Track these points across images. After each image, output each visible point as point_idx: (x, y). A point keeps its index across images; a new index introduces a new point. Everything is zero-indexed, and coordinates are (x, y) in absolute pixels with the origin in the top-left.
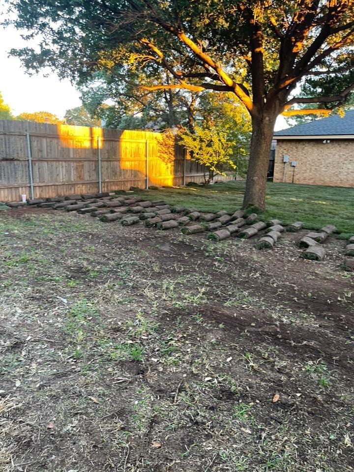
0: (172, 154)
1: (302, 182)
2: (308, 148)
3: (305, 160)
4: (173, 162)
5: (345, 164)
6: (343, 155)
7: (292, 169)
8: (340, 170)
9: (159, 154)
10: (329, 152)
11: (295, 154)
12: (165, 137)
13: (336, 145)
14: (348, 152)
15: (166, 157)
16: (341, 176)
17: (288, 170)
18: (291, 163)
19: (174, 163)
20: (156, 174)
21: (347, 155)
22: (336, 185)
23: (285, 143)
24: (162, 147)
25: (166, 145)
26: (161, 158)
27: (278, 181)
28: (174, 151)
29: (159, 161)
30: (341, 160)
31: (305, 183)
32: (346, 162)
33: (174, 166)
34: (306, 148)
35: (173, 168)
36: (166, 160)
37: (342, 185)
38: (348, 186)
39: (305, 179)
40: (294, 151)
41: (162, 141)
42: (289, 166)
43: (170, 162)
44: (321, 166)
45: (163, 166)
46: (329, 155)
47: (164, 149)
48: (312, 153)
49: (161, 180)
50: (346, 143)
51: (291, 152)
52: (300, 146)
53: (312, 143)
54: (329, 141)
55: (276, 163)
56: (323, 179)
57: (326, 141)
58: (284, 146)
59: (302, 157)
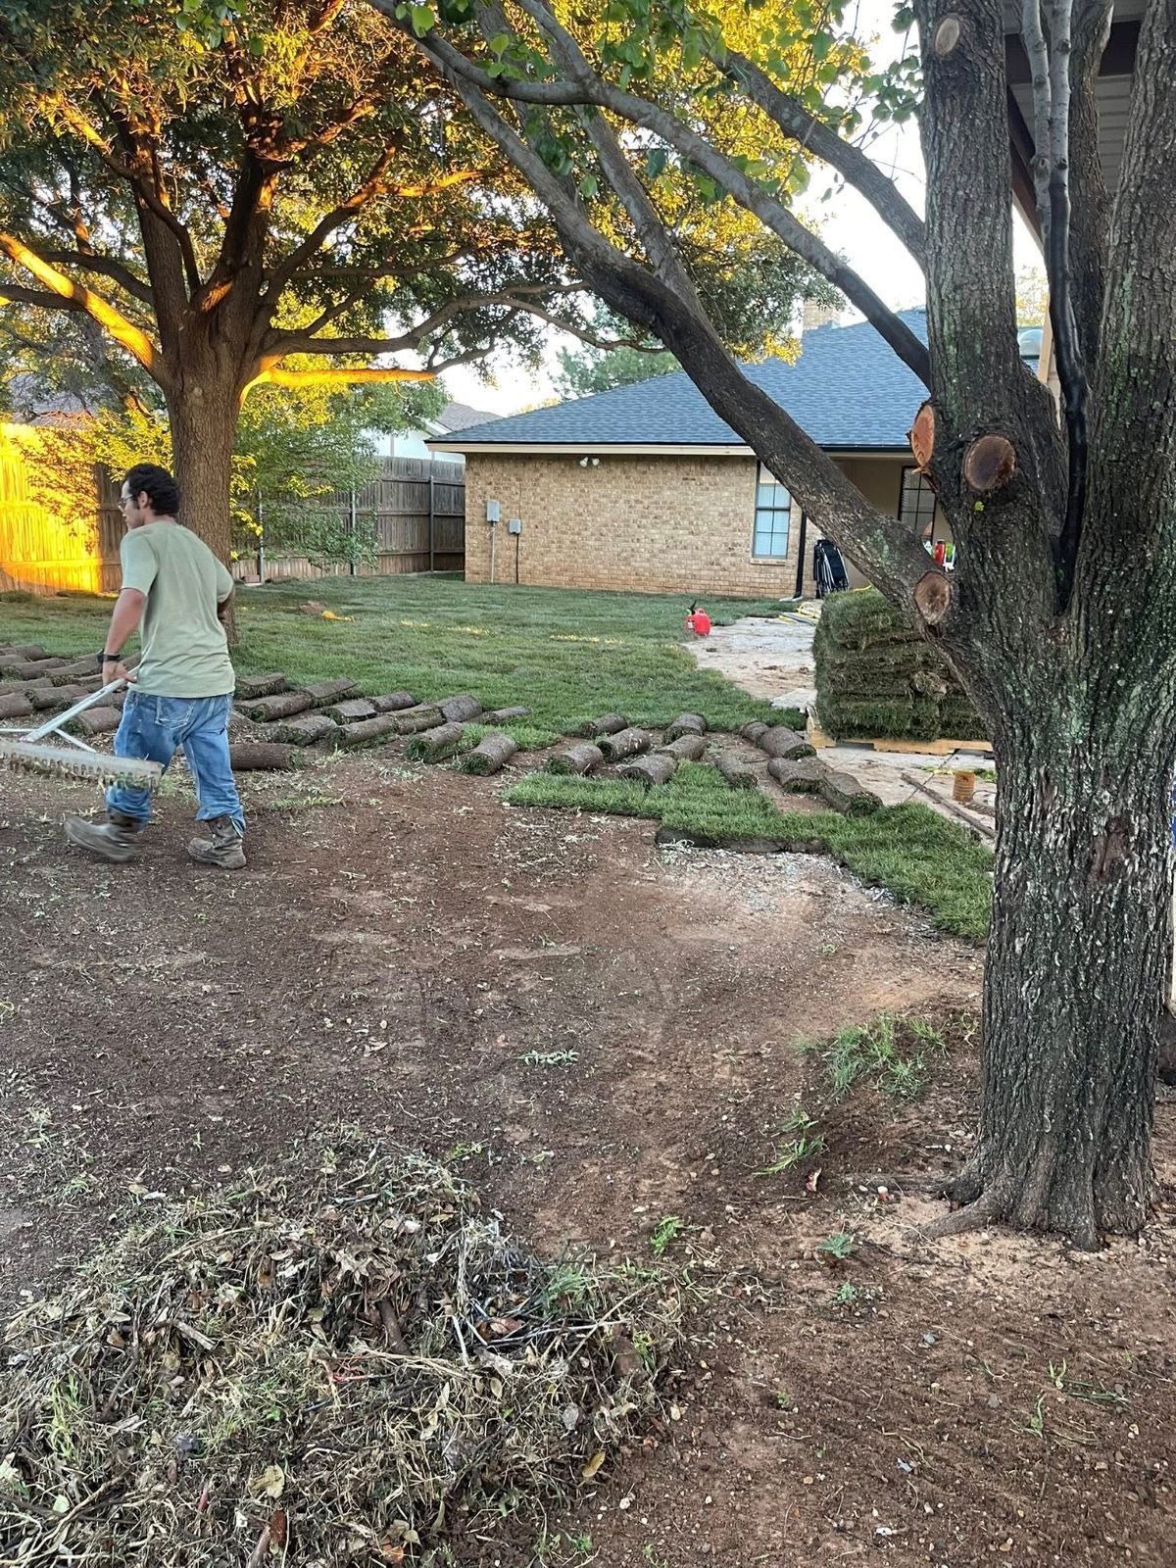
0: (87, 492)
1: (542, 581)
2: (549, 480)
3: (542, 516)
4: (92, 518)
5: (645, 527)
6: (637, 501)
7: (511, 542)
8: (633, 545)
9: (33, 491)
10: (602, 491)
11: (517, 498)
12: (52, 439)
13: (618, 472)
14: (647, 492)
15: (65, 500)
16: (638, 563)
17: (502, 544)
18: (507, 525)
19: (100, 520)
20: (26, 555)
21: (646, 502)
22: (628, 588)
23: (487, 465)
24: (46, 470)
25: (59, 462)
26: (42, 503)
27: (479, 579)
28: (94, 481)
29: (38, 512)
30: (634, 516)
31: (549, 583)
32: (644, 521)
33: (100, 529)
34: (543, 480)
35: (94, 535)
36: (64, 510)
37: (641, 589)
38: (653, 590)
39: (547, 571)
40: (513, 489)
41: (44, 451)
42: (503, 534)
43: (85, 516)
44: (585, 533)
45: (53, 527)
46: (603, 500)
47: (53, 476)
48: (558, 493)
49: (48, 572)
50: (642, 468)
51: (506, 493)
52: (528, 473)
53: (555, 465)
54: (596, 462)
55: (470, 524)
56: (593, 572)
57: (590, 462)
58: (486, 472)
59: (537, 507)
